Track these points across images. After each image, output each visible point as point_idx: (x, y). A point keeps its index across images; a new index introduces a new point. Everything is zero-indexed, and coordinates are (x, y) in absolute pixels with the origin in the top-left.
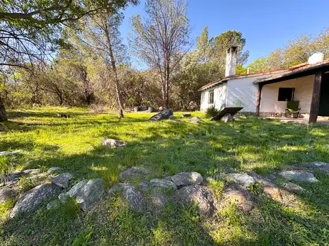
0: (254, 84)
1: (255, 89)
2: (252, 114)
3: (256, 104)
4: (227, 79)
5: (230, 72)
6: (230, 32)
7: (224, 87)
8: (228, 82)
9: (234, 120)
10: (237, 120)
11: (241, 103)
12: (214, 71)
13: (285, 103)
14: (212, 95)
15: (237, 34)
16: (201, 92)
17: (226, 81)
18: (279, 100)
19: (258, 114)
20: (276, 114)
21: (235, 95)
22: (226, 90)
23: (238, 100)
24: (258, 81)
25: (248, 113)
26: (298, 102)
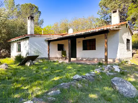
0: (46, 40)
1: (46, 44)
2: (45, 58)
3: (48, 53)
4: (29, 36)
5: (31, 32)
6: (31, 4)
7: (27, 41)
8: (30, 38)
9: (34, 64)
10: (37, 63)
11: (39, 52)
12: (21, 28)
13: (61, 52)
14: (19, 46)
15: (36, 7)
16: (10, 43)
17: (28, 38)
18: (58, 50)
19: (49, 58)
20: (57, 58)
21: (35, 47)
22: (29, 44)
23: (37, 50)
24: (47, 40)
25: (43, 58)
26: (66, 51)
